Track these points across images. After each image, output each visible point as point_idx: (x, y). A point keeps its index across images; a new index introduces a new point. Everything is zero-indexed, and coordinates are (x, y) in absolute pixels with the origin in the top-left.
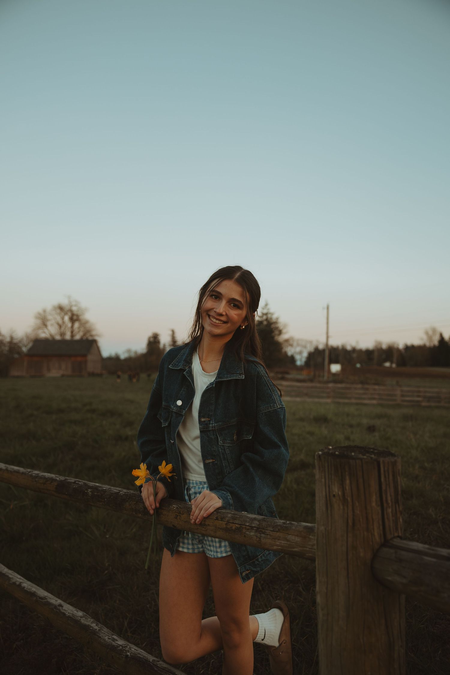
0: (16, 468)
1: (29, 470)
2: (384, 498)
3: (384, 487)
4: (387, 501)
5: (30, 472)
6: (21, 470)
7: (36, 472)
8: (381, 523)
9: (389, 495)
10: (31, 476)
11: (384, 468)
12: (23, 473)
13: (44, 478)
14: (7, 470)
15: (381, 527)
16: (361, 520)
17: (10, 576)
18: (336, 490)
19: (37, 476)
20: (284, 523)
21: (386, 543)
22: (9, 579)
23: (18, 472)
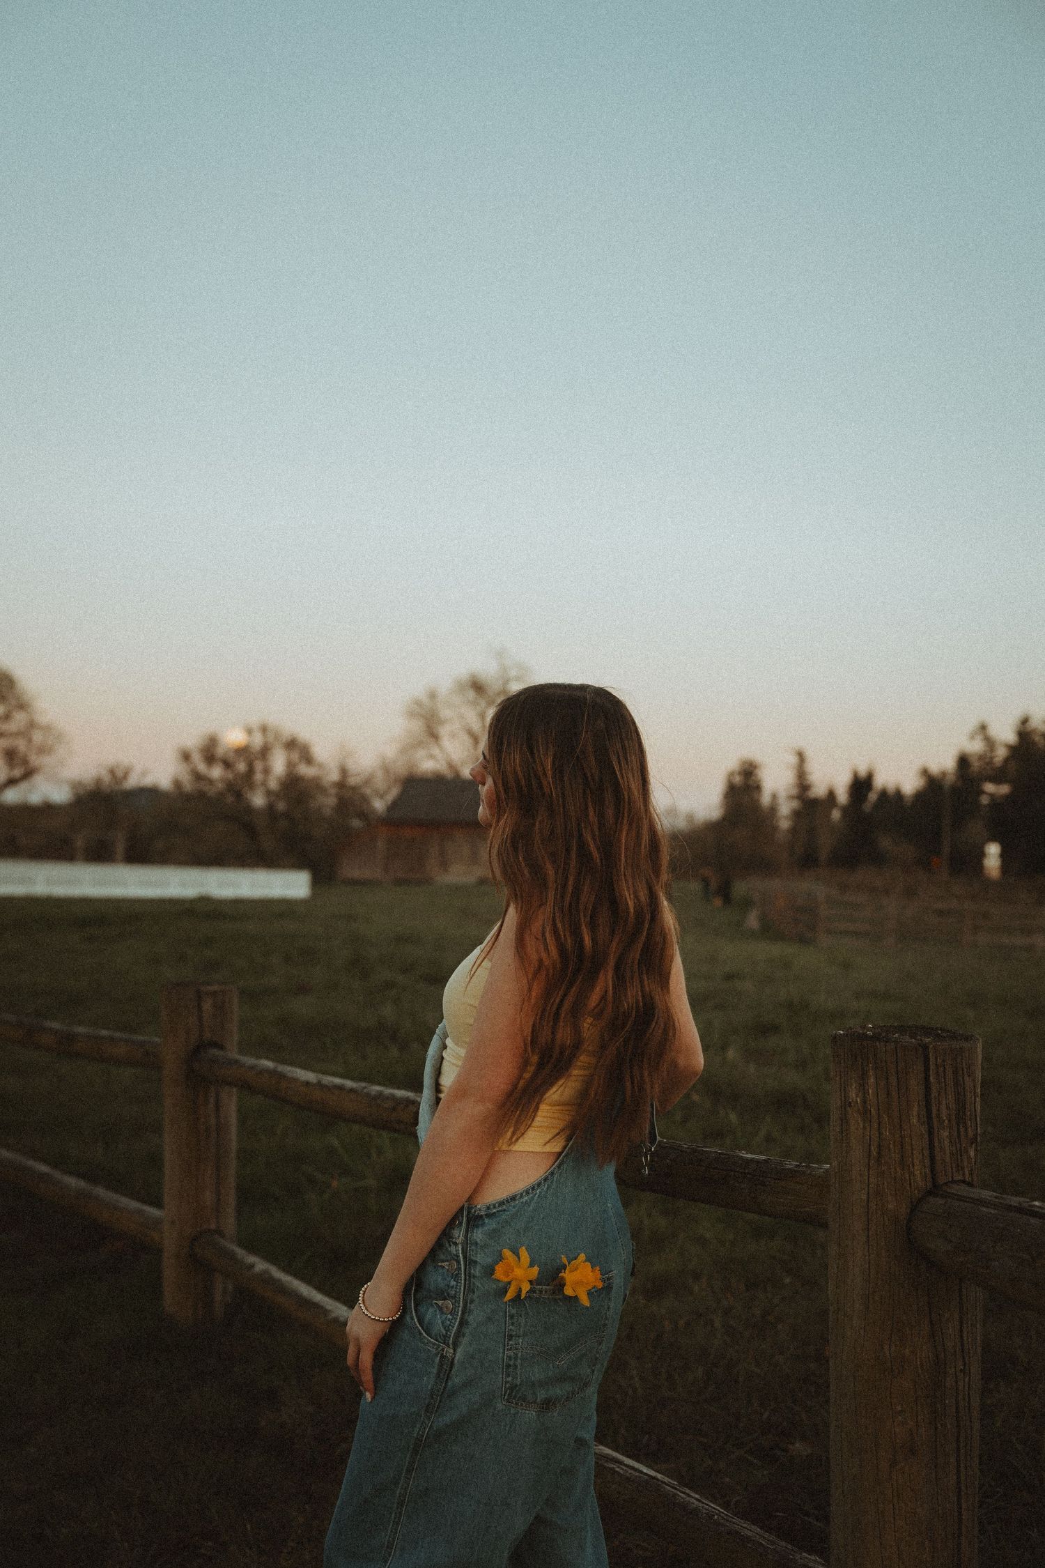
0: (338, 1081)
1: (363, 1084)
2: (934, 1111)
3: (934, 1093)
4: (938, 1116)
5: (364, 1088)
6: (349, 1084)
7: (377, 1088)
8: (926, 1153)
9: (943, 1107)
10: (368, 1094)
11: (936, 1058)
12: (352, 1090)
13: (393, 1097)
14: (320, 1085)
15: (927, 1162)
16: (891, 1146)
17: (329, 1307)
18: (852, 1094)
19: (380, 1094)
20: (797, 1166)
21: (934, 1190)
22: (326, 1312)
23: (340, 1088)
